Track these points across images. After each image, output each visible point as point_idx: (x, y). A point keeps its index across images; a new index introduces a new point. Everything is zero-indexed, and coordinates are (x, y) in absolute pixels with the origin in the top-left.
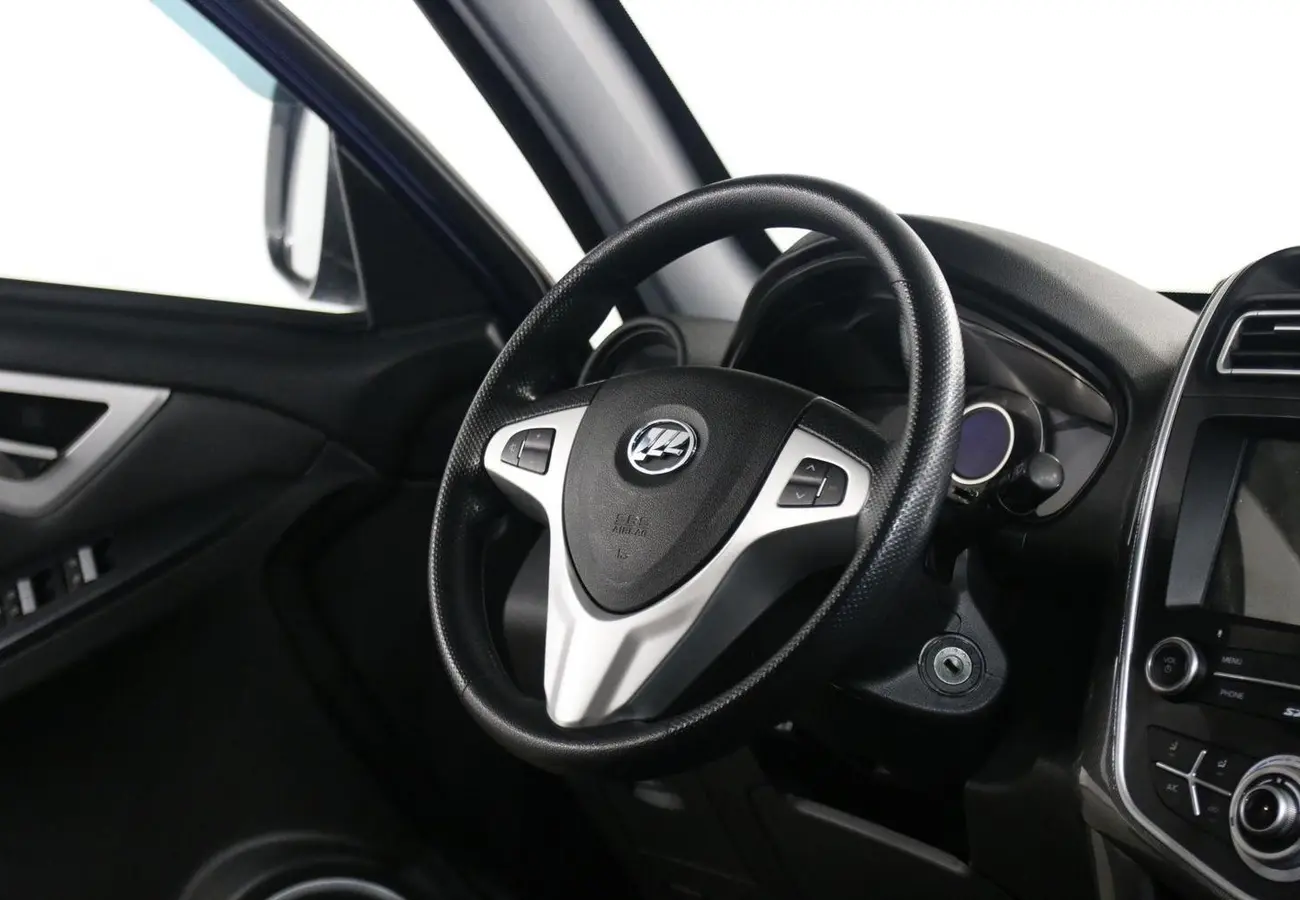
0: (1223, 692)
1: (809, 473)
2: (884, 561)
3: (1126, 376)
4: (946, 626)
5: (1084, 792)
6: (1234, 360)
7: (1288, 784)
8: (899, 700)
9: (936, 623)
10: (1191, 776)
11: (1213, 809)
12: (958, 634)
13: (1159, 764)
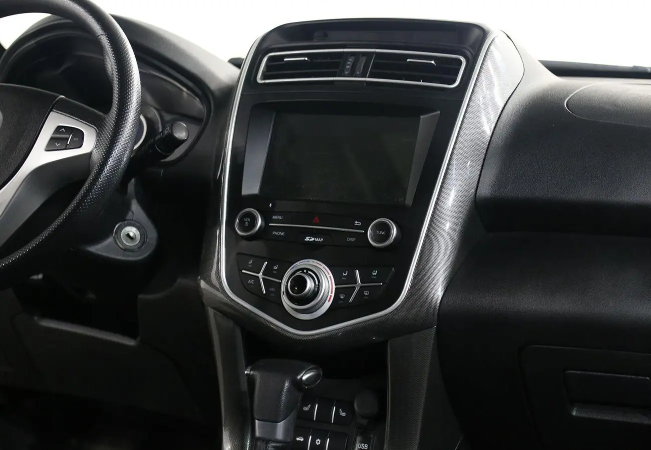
0: (274, 233)
1: (62, 133)
2: (108, 173)
3: (209, 88)
4: (126, 216)
5: (204, 291)
6: (265, 77)
7: (309, 272)
8: (104, 254)
9: (120, 215)
10: (260, 275)
11: (272, 289)
12: (132, 220)
13: (243, 271)
